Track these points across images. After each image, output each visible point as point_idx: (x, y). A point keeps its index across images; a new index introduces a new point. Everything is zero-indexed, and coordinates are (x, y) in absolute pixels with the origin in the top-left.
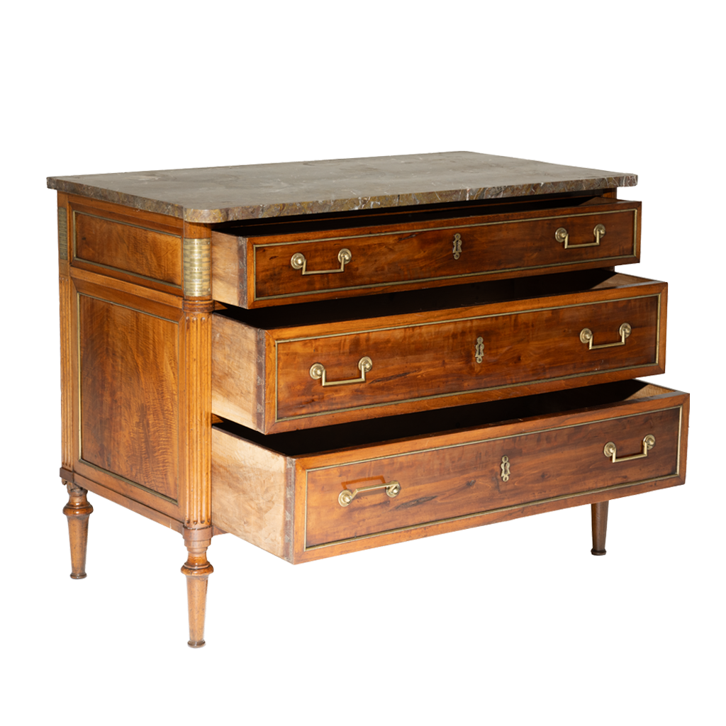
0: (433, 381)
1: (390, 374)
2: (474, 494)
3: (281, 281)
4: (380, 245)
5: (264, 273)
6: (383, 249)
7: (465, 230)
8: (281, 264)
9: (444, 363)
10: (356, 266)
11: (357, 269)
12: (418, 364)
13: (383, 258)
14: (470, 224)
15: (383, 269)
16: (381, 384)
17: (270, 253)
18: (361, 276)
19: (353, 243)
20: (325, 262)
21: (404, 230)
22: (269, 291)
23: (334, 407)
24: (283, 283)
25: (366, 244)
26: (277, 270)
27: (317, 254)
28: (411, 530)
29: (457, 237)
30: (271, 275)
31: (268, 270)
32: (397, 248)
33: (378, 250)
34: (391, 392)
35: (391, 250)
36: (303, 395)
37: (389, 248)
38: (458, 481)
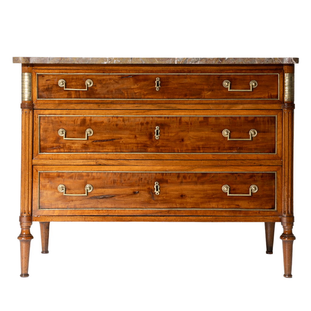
0: (129, 145)
1: (104, 139)
2: (138, 198)
3: (53, 92)
4: (110, 79)
5: (43, 87)
6: (112, 81)
7: (163, 76)
8: (52, 84)
9: (136, 137)
10: (96, 89)
11: (97, 90)
12: (120, 136)
13: (112, 86)
14: (165, 73)
15: (112, 92)
16: (99, 143)
17: (46, 78)
18: (98, 94)
19: (94, 77)
20: (78, 85)
21: (124, 73)
22: (46, 96)
23: (72, 151)
24: (53, 93)
25: (102, 78)
26: (50, 86)
27: (73, 81)
28: (99, 210)
29: (158, 79)
30: (47, 89)
31: (45, 86)
32: (120, 82)
33: (109, 82)
34: (104, 148)
35: (117, 82)
36: (54, 143)
37: (115, 81)
38: (129, 190)
